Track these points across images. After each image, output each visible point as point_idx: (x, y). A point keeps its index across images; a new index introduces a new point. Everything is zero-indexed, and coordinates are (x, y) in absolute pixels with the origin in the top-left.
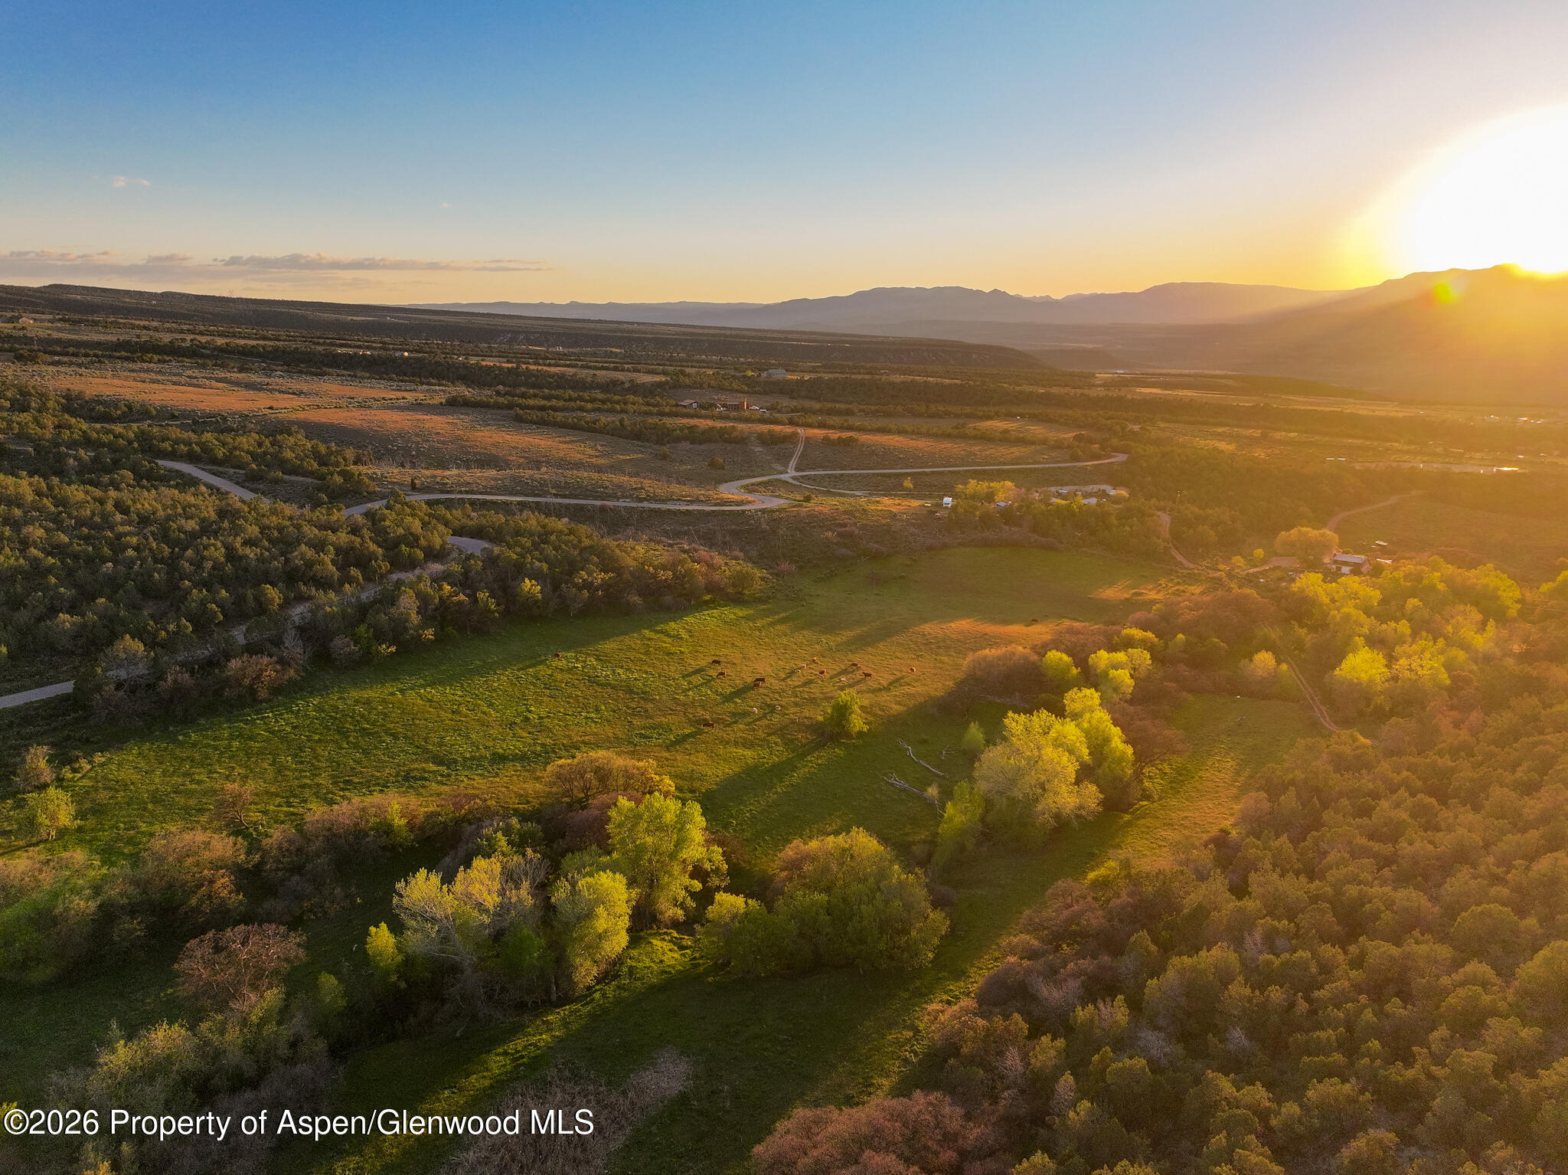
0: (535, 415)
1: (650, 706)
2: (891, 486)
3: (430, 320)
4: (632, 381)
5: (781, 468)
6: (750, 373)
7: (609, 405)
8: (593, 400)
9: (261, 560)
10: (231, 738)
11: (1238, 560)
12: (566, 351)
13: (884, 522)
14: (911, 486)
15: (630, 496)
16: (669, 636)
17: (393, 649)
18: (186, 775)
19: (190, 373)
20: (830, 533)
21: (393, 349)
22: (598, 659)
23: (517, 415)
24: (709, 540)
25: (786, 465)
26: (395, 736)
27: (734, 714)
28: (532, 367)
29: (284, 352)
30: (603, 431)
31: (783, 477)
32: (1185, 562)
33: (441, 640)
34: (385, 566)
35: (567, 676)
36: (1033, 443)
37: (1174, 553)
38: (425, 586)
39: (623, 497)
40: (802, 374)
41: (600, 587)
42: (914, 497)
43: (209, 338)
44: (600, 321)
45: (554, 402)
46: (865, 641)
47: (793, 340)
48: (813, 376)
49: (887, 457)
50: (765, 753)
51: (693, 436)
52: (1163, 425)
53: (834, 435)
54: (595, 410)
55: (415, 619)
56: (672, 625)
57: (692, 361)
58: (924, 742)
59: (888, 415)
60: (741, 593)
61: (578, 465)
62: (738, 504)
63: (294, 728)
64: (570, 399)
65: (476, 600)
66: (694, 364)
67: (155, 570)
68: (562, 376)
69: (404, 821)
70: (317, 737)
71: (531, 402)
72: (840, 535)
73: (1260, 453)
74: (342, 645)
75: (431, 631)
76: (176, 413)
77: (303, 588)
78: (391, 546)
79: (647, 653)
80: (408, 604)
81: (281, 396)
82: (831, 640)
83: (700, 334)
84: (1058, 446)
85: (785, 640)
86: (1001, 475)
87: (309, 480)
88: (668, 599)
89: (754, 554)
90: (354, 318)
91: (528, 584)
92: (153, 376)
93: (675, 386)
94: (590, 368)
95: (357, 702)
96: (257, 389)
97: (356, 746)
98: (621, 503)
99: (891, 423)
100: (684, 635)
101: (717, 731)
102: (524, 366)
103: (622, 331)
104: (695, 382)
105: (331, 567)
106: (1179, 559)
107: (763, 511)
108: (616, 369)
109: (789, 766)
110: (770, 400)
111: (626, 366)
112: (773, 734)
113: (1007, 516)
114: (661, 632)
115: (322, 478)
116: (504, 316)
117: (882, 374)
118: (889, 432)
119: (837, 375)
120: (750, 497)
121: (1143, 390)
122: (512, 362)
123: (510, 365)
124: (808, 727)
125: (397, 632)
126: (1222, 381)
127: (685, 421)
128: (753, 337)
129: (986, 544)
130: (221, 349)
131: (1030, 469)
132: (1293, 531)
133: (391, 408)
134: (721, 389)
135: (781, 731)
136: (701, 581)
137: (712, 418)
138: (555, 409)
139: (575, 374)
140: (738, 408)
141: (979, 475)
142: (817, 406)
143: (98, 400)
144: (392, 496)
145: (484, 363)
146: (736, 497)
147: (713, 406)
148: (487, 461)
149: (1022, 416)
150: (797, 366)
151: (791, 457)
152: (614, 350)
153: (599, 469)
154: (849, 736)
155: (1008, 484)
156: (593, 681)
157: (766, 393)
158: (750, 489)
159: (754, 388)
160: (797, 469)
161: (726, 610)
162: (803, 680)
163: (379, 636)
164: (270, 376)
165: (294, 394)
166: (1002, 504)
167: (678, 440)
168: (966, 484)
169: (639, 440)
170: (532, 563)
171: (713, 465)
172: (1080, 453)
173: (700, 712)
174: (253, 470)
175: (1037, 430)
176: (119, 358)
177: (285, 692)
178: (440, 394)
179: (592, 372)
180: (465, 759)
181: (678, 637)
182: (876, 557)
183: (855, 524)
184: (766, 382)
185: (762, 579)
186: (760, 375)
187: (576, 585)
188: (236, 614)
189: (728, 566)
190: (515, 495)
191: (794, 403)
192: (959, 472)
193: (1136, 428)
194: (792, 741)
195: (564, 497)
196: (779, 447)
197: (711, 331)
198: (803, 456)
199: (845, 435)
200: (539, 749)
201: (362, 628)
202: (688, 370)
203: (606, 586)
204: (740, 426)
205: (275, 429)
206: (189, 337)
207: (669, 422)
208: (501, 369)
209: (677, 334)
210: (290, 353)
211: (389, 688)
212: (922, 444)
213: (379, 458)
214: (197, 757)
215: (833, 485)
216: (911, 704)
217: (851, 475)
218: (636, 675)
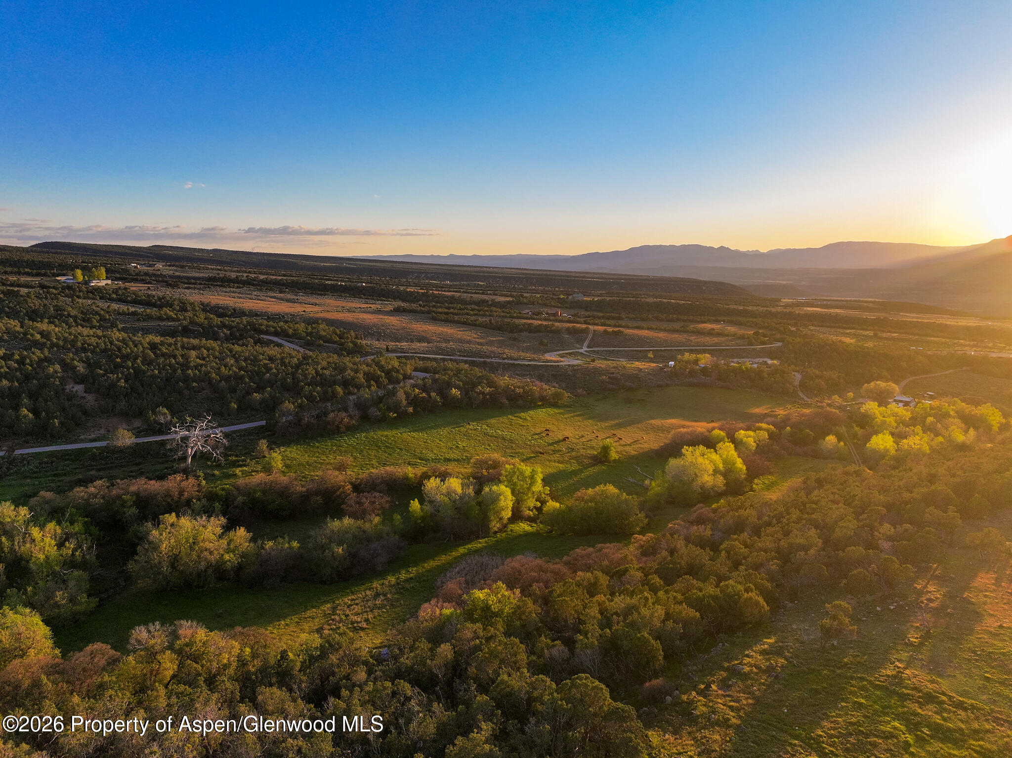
0: (443, 317)
1: (514, 445)
2: (641, 356)
3: (369, 266)
4: (493, 300)
5: (578, 346)
6: (562, 296)
7: (482, 313)
8: (473, 310)
9: (331, 375)
10: (332, 445)
11: (836, 397)
12: (451, 283)
13: (634, 372)
14: (652, 356)
15: (498, 357)
16: (521, 418)
17: (395, 415)
18: (317, 457)
19: (256, 293)
20: (604, 377)
21: (356, 282)
22: (487, 426)
23: (433, 316)
24: (541, 378)
25: (582, 345)
26: (401, 449)
27: (554, 451)
28: (435, 292)
29: (297, 283)
30: (481, 326)
31: (580, 351)
32: (805, 398)
33: (416, 413)
34: (386, 381)
35: (474, 432)
36: (727, 336)
37: (800, 394)
38: (408, 389)
39: (494, 357)
40: (593, 297)
41: (488, 394)
42: (653, 362)
43: (256, 275)
44: (469, 266)
45: (452, 310)
46: (620, 426)
47: (589, 278)
48: (600, 298)
49: (641, 341)
50: (569, 466)
51: (530, 329)
52: (812, 328)
53: (610, 329)
54: (475, 315)
55: (404, 402)
56: (523, 414)
57: (527, 290)
58: (646, 467)
59: (643, 320)
60: (557, 402)
61: (469, 342)
62: (555, 362)
63: (357, 444)
64: (460, 309)
65: (430, 397)
66: (529, 291)
67: (288, 378)
68: (453, 297)
69: (413, 475)
70: (368, 448)
71: (440, 310)
72: (609, 378)
73: (870, 344)
74: (374, 411)
75: (411, 408)
76: (259, 313)
77: (351, 389)
78: (388, 373)
79: (510, 425)
80: (401, 395)
81: (306, 306)
82: (603, 425)
83: (531, 274)
84: (742, 337)
85: (579, 424)
86: (705, 351)
87: (336, 346)
88: (520, 402)
89: (564, 385)
90: (325, 264)
91: (454, 391)
92: (237, 295)
93: (518, 303)
94: (468, 293)
95: (382, 436)
96: (293, 302)
97: (385, 452)
98: (493, 360)
99: (644, 324)
100: (528, 418)
101: (545, 456)
102: (431, 292)
103: (483, 272)
104: (530, 301)
105: (363, 380)
106: (802, 396)
107: (569, 365)
108: (483, 294)
109: (581, 471)
110: (573, 311)
111: (489, 292)
112: (573, 459)
113: (704, 371)
114: (518, 417)
115: (342, 344)
116: (412, 263)
117: (642, 298)
118: (642, 328)
119: (615, 298)
120: (562, 359)
121: (808, 309)
122: (423, 290)
123: (423, 291)
124: (589, 458)
125: (396, 408)
126: (865, 304)
127: (525, 321)
128: (563, 276)
129: (691, 385)
130: (262, 281)
131: (722, 349)
132: (872, 384)
133: (365, 312)
134: (545, 305)
135: (576, 458)
136: (537, 394)
137: (540, 320)
138: (454, 314)
139: (460, 296)
140: (555, 315)
141: (691, 351)
142: (601, 314)
143: (218, 307)
144: (379, 353)
145: (408, 290)
146: (556, 359)
147: (540, 313)
148: (421, 339)
149: (724, 321)
150: (590, 293)
151: (585, 340)
152: (480, 283)
153: (479, 344)
154: (609, 461)
155: (708, 355)
156: (486, 434)
157: (571, 308)
158: (561, 356)
159: (563, 304)
160: (588, 347)
161: (549, 409)
162: (588, 439)
163: (389, 409)
164: (296, 295)
165: (312, 305)
166: (703, 366)
167: (521, 331)
168: (683, 355)
169: (499, 330)
170: (455, 382)
171: (541, 343)
172: (753, 341)
173: (538, 449)
174: (308, 340)
175: (731, 329)
176: (217, 285)
177: (351, 430)
178: (390, 306)
179: (470, 295)
180: (432, 459)
181: (525, 419)
182: (629, 389)
183: (618, 373)
184: (572, 302)
185: (568, 397)
186: (568, 298)
187: (476, 392)
188: (325, 398)
189: (549, 390)
190: (438, 355)
191: (587, 314)
192: (681, 350)
193: (793, 329)
194: (581, 462)
195: (464, 356)
196: (578, 335)
197: (538, 272)
198: (592, 339)
199: (616, 329)
200: (464, 457)
201: (381, 405)
202: (525, 295)
203: (490, 394)
204: (557, 324)
205: (312, 321)
206: (245, 275)
207: (517, 321)
208: (418, 293)
209: (517, 274)
210: (301, 283)
211: (394, 432)
212: (661, 335)
213: (365, 337)
214: (320, 451)
215: (606, 355)
216: (641, 451)
217: (619, 350)
218: (506, 433)
